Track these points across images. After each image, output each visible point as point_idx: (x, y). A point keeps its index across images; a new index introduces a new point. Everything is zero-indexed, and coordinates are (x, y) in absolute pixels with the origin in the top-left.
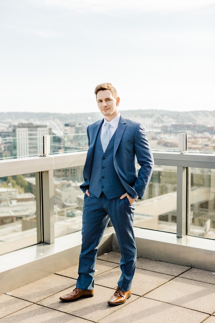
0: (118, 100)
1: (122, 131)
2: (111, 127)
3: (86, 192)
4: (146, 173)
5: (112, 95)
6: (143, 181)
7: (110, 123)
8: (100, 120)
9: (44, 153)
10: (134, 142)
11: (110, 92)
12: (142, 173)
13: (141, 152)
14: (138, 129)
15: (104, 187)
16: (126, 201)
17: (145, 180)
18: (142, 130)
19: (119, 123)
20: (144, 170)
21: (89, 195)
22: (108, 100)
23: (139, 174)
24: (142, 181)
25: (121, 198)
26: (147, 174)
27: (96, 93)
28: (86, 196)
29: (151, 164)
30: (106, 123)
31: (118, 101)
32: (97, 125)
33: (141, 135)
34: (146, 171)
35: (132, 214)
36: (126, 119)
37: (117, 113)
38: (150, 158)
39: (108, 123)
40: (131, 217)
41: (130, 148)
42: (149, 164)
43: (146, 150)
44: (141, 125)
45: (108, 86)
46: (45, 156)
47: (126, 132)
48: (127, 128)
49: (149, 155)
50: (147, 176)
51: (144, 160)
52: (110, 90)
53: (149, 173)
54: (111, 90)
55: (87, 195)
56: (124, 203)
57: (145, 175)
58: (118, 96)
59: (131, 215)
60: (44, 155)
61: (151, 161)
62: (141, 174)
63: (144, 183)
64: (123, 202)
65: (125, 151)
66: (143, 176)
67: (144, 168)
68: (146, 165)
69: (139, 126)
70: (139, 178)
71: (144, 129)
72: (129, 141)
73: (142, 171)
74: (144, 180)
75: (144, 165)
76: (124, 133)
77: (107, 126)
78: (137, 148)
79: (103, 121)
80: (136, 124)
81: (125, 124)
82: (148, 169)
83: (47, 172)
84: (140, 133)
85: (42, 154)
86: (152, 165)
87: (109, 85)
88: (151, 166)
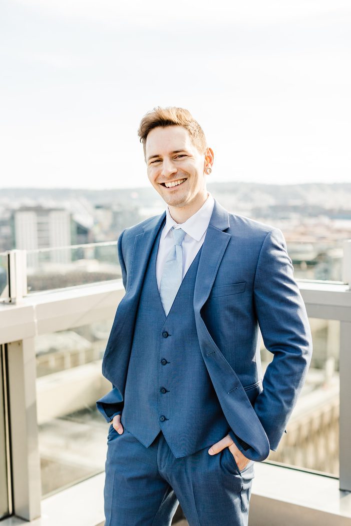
0: (209, 158)
1: (218, 254)
2: (186, 238)
3: (112, 420)
4: (288, 380)
5: (193, 141)
6: (279, 400)
7: (184, 227)
8: (154, 218)
9: (10, 296)
10: (253, 284)
11: (186, 132)
12: (277, 377)
13: (275, 315)
14: (266, 249)
15: (166, 419)
16: (226, 460)
17: (286, 398)
18: (278, 249)
19: (211, 228)
20: (282, 370)
21: (120, 431)
22: (178, 155)
23: (266, 380)
24: (277, 403)
25: (212, 451)
26: (293, 382)
27: (144, 136)
28: (113, 434)
29: (303, 352)
30: (173, 228)
31: (209, 160)
32: (147, 233)
33: (275, 264)
34: (288, 372)
35: (244, 496)
36: (232, 216)
37: (205, 197)
38: (303, 333)
39: (178, 226)
40: (242, 503)
41: (242, 304)
42: (299, 350)
43: (289, 310)
44: (274, 234)
45: (180, 116)
46: (14, 304)
47: (229, 256)
48: (232, 243)
49: (299, 324)
50: (293, 387)
51: (285, 339)
52: (185, 126)
53: (297, 377)
54: (190, 127)
55: (115, 431)
56: (219, 468)
57: (285, 384)
58: (209, 144)
59: (241, 498)
60: (10, 301)
61: (304, 343)
62: (273, 381)
63: (283, 407)
64: (219, 464)
65: (227, 313)
66: (278, 386)
67: (283, 362)
68: (288, 354)
69: (269, 238)
70: (268, 390)
71: (283, 245)
72: (237, 284)
73: (275, 373)
74: (283, 398)
75: (284, 354)
76: (224, 261)
77: (176, 236)
78: (264, 304)
79: (163, 221)
80: (260, 231)
81: (226, 230)
82: (296, 367)
83: (19, 343)
84: (272, 260)
85: (7, 299)
86: (306, 353)
87: (183, 114)
88: (304, 357)
